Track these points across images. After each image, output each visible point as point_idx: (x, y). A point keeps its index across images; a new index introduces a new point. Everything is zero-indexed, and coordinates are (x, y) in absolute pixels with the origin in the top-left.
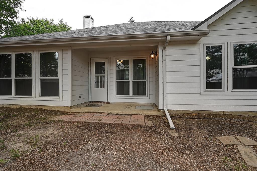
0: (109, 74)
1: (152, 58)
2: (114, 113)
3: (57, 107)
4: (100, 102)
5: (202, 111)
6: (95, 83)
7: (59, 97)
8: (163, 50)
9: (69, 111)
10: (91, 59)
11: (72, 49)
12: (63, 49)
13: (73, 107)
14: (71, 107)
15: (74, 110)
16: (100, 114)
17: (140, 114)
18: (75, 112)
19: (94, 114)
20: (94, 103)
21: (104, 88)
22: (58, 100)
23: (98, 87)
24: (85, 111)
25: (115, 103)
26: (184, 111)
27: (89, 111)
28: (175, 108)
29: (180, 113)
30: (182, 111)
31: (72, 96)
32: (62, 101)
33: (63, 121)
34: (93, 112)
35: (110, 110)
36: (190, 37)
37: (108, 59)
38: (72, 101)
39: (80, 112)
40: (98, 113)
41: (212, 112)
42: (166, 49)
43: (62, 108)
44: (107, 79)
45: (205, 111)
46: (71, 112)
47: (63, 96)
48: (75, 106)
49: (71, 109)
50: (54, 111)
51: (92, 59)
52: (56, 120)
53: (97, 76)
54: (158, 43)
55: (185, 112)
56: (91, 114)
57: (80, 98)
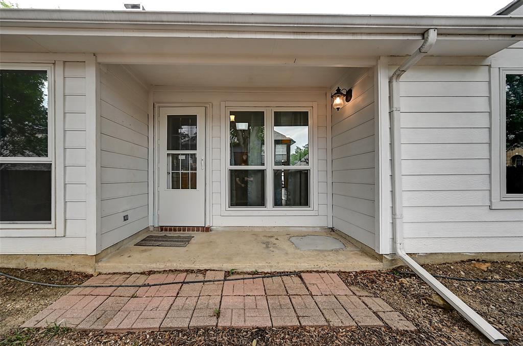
0: (208, 149)
1: (336, 107)
2: (245, 270)
3: (48, 258)
4: (184, 228)
5: (494, 254)
6: (169, 173)
7: (52, 226)
8: (394, 80)
9: (90, 271)
10: (157, 105)
11: (99, 63)
12: (65, 62)
13: (103, 254)
14: (97, 257)
15: (107, 266)
16: (200, 277)
17: (324, 269)
18: (114, 273)
19: (181, 277)
20: (166, 230)
21: (194, 187)
22: (51, 233)
23: (175, 186)
24: (149, 265)
25: (227, 229)
26: (446, 257)
27: (161, 266)
28: (423, 248)
29: (438, 262)
30: (441, 257)
31: (102, 217)
32: (64, 236)
33: (68, 330)
34: (176, 270)
35: (229, 259)
36: (491, 38)
37: (206, 107)
38: (100, 235)
39: (132, 270)
40: (192, 271)
41: (519, 255)
42: (404, 77)
43: (64, 262)
44: (203, 162)
45: (502, 255)
46: (100, 274)
47: (68, 222)
48: (109, 251)
49: (97, 262)
50: (34, 272)
51: (159, 107)
52: (38, 329)
53: (173, 155)
54: (378, 58)
55: (450, 257)
56: (171, 278)
57: (125, 220)
